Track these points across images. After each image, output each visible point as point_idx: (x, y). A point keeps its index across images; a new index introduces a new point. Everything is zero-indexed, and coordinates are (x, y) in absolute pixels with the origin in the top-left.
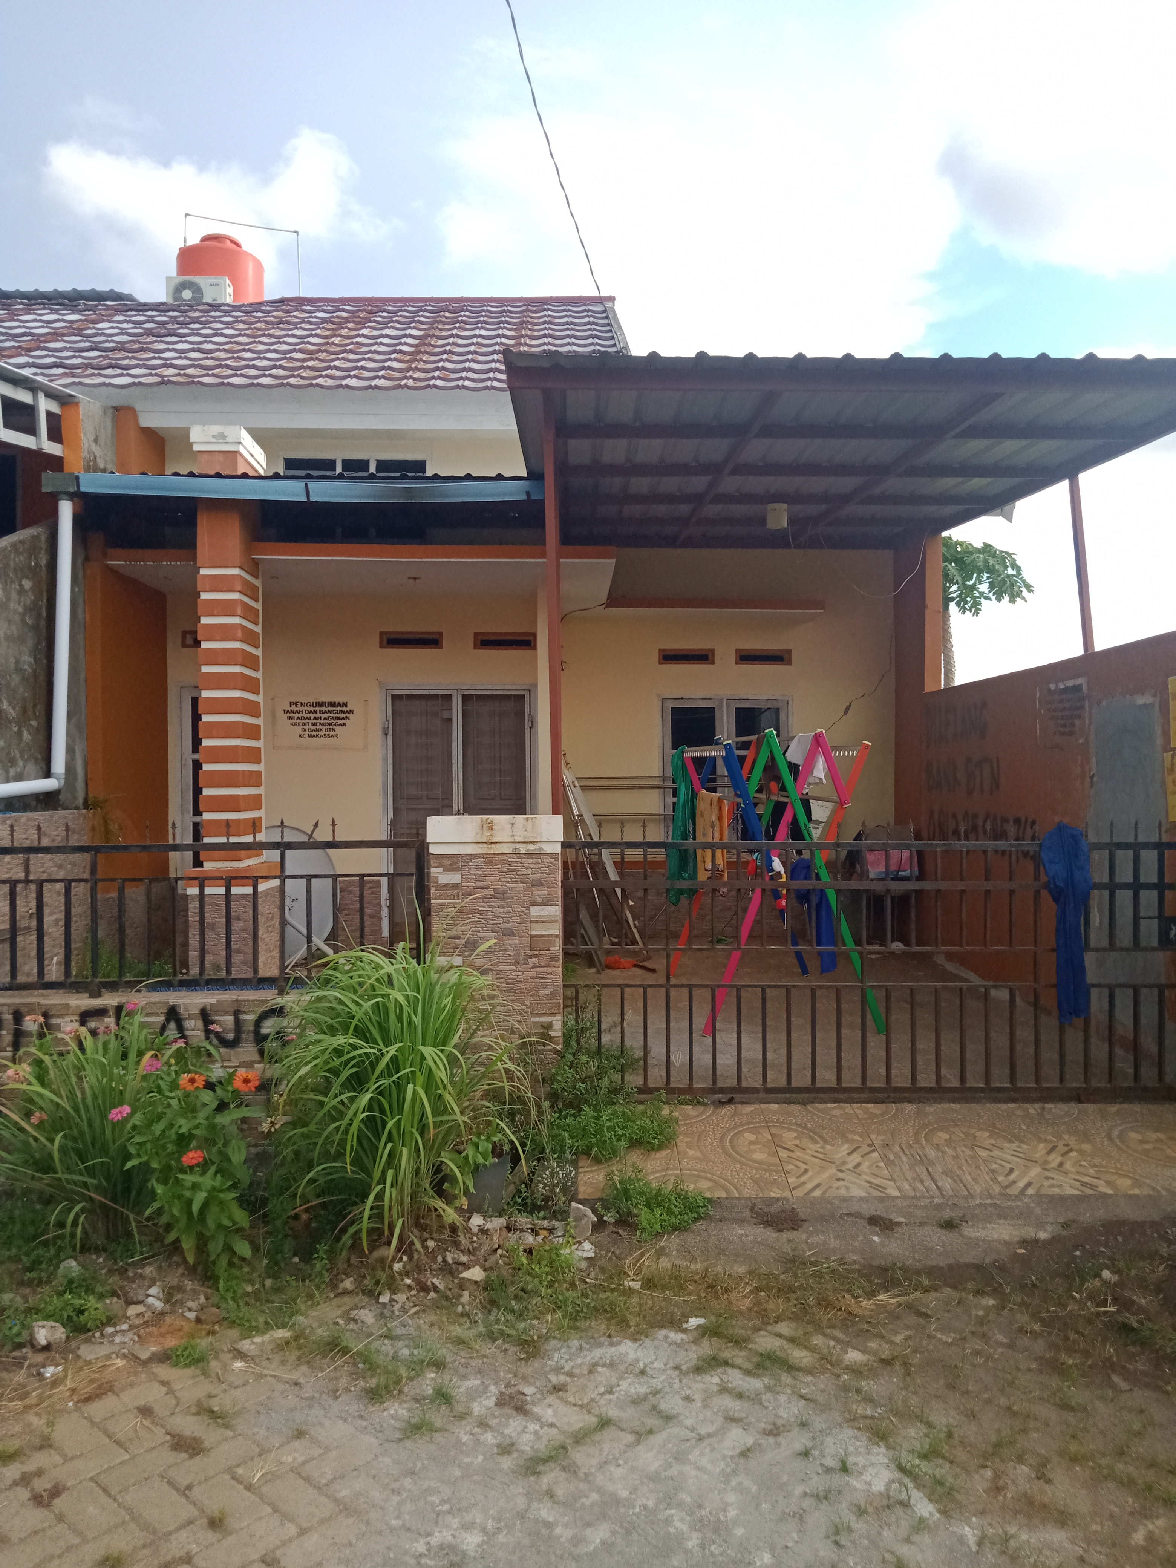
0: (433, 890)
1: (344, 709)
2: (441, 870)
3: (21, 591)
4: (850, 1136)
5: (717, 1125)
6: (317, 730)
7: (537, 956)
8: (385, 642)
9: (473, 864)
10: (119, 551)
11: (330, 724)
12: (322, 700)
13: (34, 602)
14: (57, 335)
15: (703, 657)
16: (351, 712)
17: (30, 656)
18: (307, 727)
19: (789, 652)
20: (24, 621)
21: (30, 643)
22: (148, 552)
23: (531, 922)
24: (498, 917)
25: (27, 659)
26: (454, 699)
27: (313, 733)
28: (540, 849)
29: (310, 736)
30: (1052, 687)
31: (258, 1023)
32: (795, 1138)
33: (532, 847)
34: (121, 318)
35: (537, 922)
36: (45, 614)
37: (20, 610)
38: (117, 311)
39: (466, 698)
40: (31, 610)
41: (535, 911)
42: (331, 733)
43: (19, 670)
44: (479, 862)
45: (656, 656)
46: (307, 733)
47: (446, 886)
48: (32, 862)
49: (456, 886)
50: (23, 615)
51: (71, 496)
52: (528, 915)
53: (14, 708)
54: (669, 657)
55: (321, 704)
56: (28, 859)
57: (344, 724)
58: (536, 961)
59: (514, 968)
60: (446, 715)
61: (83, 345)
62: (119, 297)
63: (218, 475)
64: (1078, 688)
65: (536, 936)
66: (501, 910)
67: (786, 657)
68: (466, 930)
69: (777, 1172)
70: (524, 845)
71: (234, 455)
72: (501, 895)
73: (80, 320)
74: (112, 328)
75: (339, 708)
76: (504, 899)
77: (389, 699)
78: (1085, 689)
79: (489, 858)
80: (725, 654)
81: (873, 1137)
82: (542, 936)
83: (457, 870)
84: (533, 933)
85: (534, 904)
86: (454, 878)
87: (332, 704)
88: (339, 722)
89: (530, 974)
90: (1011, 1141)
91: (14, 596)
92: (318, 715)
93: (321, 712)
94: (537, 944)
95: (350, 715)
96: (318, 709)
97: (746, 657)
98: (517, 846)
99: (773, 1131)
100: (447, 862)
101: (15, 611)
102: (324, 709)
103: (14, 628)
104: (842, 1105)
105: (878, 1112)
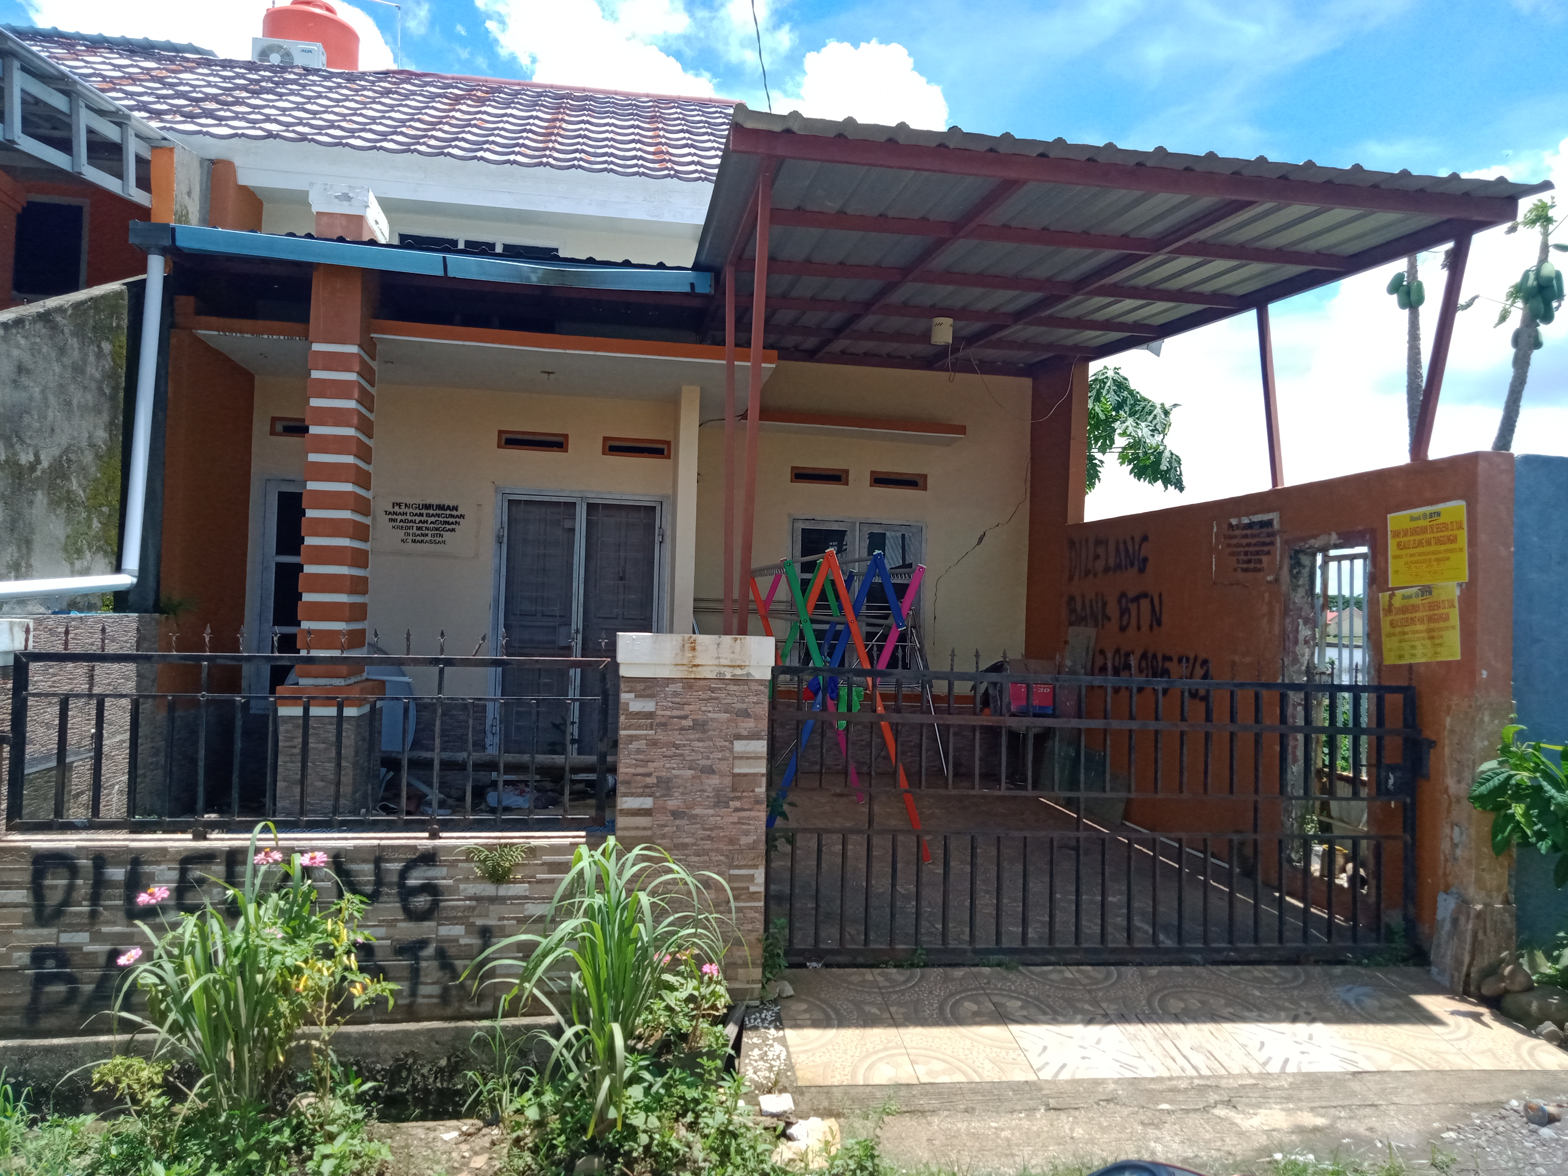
0: (622, 718)
1: (454, 513)
2: (632, 695)
3: (100, 355)
4: (1079, 1005)
5: (931, 992)
6: (422, 535)
7: (739, 798)
8: (503, 442)
9: (671, 688)
10: (213, 320)
11: (437, 529)
12: (428, 502)
13: (114, 369)
14: (133, 79)
15: (836, 477)
16: (462, 516)
17: (105, 430)
18: (411, 531)
19: (925, 477)
20: (100, 389)
21: (106, 417)
22: (248, 323)
23: (734, 758)
24: (696, 752)
25: (101, 435)
26: (578, 507)
27: (418, 538)
28: (748, 674)
29: (414, 541)
30: (1234, 521)
31: (403, 874)
32: (1022, 1008)
33: (738, 672)
34: (206, 71)
35: (741, 758)
36: (123, 384)
37: (98, 375)
38: (199, 64)
39: (591, 507)
40: (109, 377)
41: (740, 746)
42: (438, 539)
43: (92, 445)
44: (678, 687)
45: (788, 475)
46: (411, 538)
47: (638, 715)
48: (96, 672)
49: (650, 715)
50: (100, 383)
51: (164, 251)
52: (731, 750)
53: (84, 491)
54: (801, 475)
55: (428, 507)
56: (93, 669)
57: (453, 530)
58: (737, 804)
59: (711, 812)
60: (567, 524)
61: (164, 92)
62: (196, 51)
63: (341, 239)
64: (1269, 523)
65: (739, 775)
66: (701, 744)
67: (920, 482)
68: (659, 767)
69: (1014, 1050)
70: (731, 670)
71: (359, 220)
72: (700, 726)
73: (158, 68)
74: (198, 79)
75: (448, 512)
76: (704, 731)
77: (506, 504)
78: (1276, 525)
79: (689, 684)
80: (860, 477)
81: (1104, 1005)
82: (746, 775)
83: (651, 696)
84: (737, 771)
85: (739, 737)
86: (648, 706)
87: (441, 507)
88: (448, 527)
89: (731, 819)
90: (1250, 1010)
91: (92, 358)
92: (424, 518)
93: (428, 515)
94: (740, 782)
95: (461, 520)
96: (424, 512)
97: (880, 480)
98: (723, 670)
99: (995, 999)
100: (640, 686)
101: (92, 378)
102: (431, 512)
103: (89, 396)
104: (1058, 967)
105: (1100, 976)
